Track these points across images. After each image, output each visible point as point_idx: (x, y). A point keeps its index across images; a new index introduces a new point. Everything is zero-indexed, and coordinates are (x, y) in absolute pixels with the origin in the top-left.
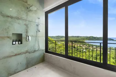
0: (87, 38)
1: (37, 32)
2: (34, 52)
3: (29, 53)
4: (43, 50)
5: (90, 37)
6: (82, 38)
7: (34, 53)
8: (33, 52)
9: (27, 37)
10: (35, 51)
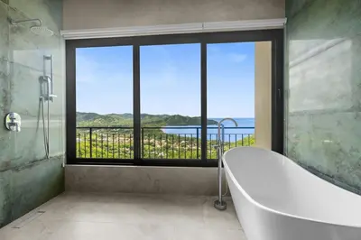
0: (166, 119)
1: (41, 100)
2: (31, 166)
3: (16, 169)
4: (59, 158)
5: (174, 116)
6: (155, 119)
7: (33, 168)
8: (27, 167)
9: (8, 117)
10: (34, 162)
